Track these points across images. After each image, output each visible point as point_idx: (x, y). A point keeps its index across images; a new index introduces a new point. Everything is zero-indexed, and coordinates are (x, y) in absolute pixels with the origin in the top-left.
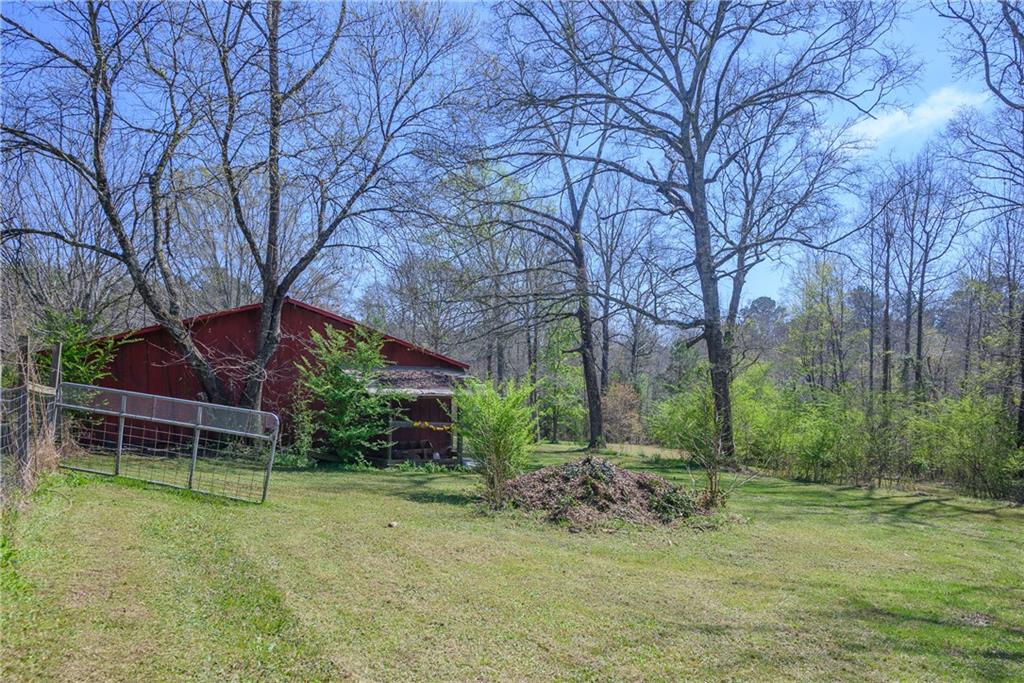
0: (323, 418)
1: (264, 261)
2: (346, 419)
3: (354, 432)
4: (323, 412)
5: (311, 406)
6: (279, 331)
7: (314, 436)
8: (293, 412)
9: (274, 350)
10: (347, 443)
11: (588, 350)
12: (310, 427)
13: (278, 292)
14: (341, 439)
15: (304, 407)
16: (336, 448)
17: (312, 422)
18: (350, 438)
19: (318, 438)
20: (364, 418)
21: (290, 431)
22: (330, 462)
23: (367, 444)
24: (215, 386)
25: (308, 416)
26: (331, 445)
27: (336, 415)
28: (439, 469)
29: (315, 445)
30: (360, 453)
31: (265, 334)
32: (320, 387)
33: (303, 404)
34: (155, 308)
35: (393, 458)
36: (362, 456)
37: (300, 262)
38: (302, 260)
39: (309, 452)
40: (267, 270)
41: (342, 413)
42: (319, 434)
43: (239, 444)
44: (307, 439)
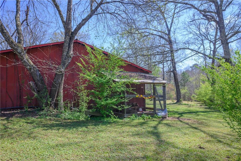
0: (93, 94)
1: (65, 20)
2: (105, 94)
3: (109, 101)
4: (93, 91)
5: (87, 88)
6: (72, 52)
7: (88, 103)
8: (78, 92)
9: (69, 61)
10: (105, 107)
11: (175, 71)
12: (85, 98)
13: (72, 34)
14: (102, 105)
15: (83, 88)
16: (100, 109)
17: (88, 96)
18: (107, 104)
19: (91, 104)
20: (113, 94)
21: (77, 101)
22: (97, 117)
23: (115, 107)
24: (39, 79)
25: (85, 93)
26: (97, 108)
27: (100, 92)
28: (148, 117)
29: (89, 108)
30: (112, 111)
31: (65, 54)
32: (90, 76)
33: (82, 87)
34: (8, 39)
35: (127, 113)
36: (113, 113)
37: (82, 21)
38: (83, 20)
39: (85, 111)
40: (66, 24)
41: (103, 91)
42: (91, 101)
43: (51, 108)
44: (85, 105)
